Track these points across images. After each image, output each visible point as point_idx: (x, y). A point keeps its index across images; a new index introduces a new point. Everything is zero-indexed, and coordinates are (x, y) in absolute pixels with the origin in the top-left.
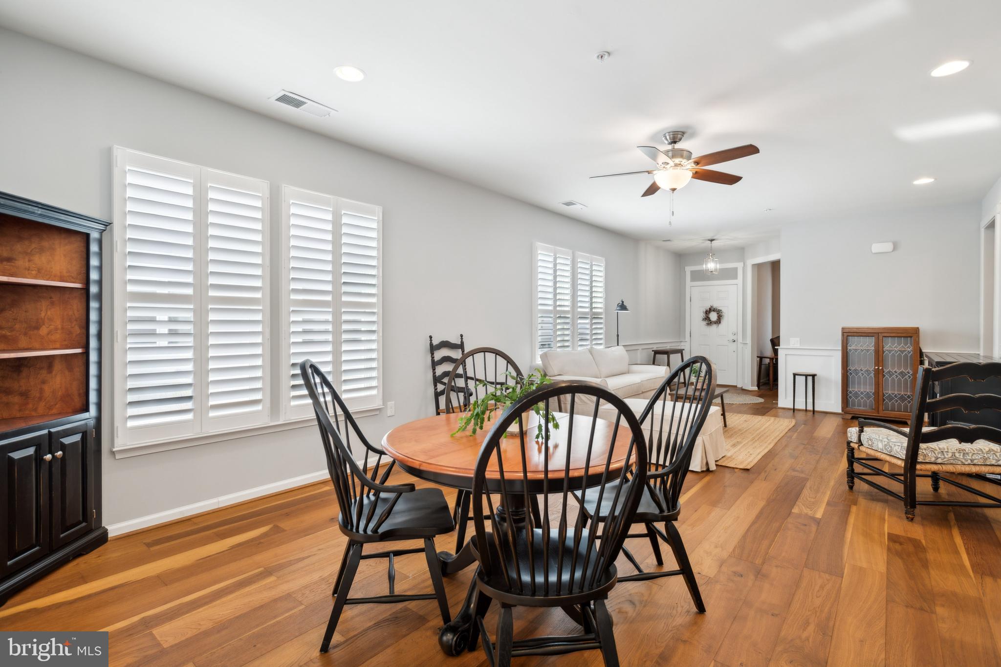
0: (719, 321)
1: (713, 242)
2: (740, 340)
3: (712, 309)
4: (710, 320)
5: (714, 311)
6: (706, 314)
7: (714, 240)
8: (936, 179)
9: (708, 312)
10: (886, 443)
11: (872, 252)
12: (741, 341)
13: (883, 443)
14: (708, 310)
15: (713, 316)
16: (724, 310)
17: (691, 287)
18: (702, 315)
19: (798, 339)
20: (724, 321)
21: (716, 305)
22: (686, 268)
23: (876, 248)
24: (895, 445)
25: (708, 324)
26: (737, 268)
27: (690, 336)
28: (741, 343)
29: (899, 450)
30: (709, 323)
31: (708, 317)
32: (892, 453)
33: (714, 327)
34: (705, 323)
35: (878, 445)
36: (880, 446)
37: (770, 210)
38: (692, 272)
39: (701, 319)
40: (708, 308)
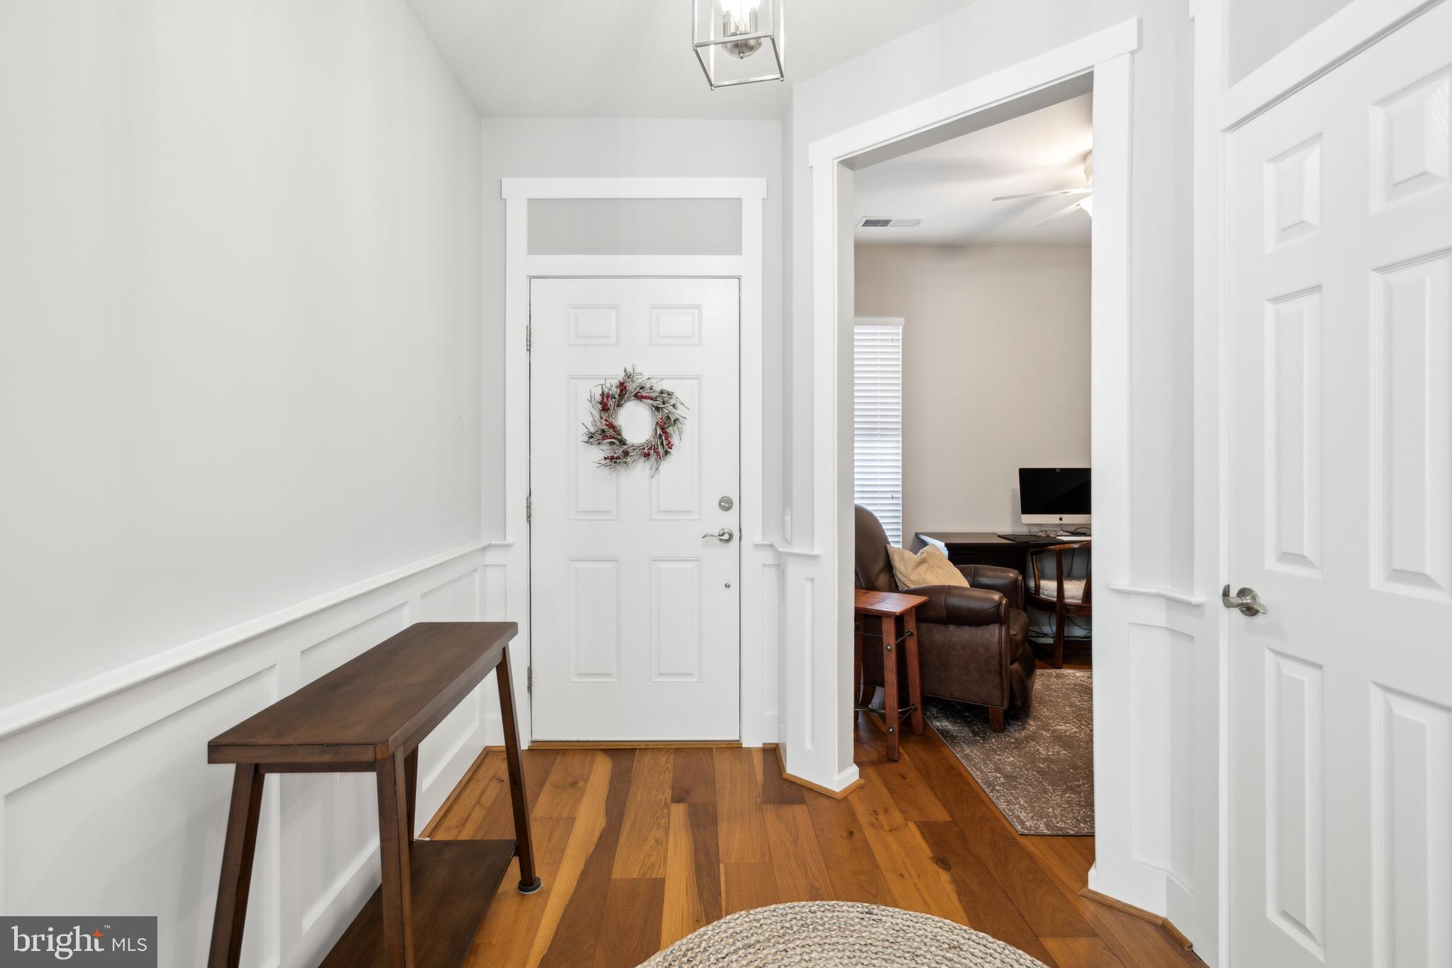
0: (660, 447)
2: (754, 530)
3: (631, 387)
4: (623, 442)
5: (638, 397)
6: (605, 408)
9: (608, 404)
12: (759, 539)
14: (615, 391)
15: (636, 423)
17: (531, 278)
18: (588, 417)
20: (682, 443)
21: (651, 372)
22: (506, 182)
25: (612, 458)
26: (738, 202)
27: (529, 517)
28: (757, 546)
30: (619, 452)
31: (611, 426)
33: (640, 470)
34: (599, 452)
38: (535, 204)
39: (581, 433)
40: (612, 385)
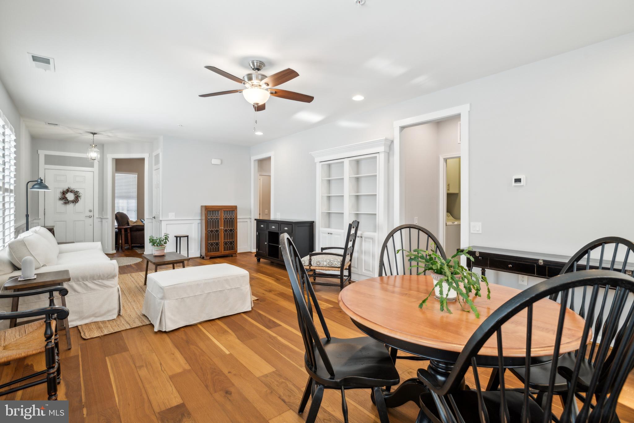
0: (75, 201)
1: (95, 135)
2: (96, 215)
3: (69, 190)
4: (68, 200)
5: (71, 192)
7: (96, 134)
8: (264, 134)
9: (64, 193)
10: (329, 262)
11: (211, 163)
13: (327, 262)
14: (65, 191)
15: (70, 196)
16: (81, 191)
17: (45, 169)
18: (59, 195)
19: (174, 213)
20: (81, 201)
21: (73, 187)
22: (39, 151)
23: (215, 161)
24: (334, 261)
25: (65, 203)
27: (44, 214)
28: (97, 217)
29: (337, 263)
30: (67, 202)
31: (65, 197)
32: (333, 266)
33: (71, 206)
34: (62, 202)
35: (323, 263)
36: (325, 263)
37: (182, 126)
38: (46, 156)
39: (58, 198)
40: (65, 189)
